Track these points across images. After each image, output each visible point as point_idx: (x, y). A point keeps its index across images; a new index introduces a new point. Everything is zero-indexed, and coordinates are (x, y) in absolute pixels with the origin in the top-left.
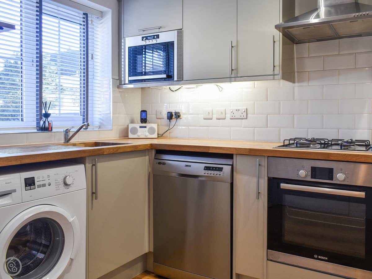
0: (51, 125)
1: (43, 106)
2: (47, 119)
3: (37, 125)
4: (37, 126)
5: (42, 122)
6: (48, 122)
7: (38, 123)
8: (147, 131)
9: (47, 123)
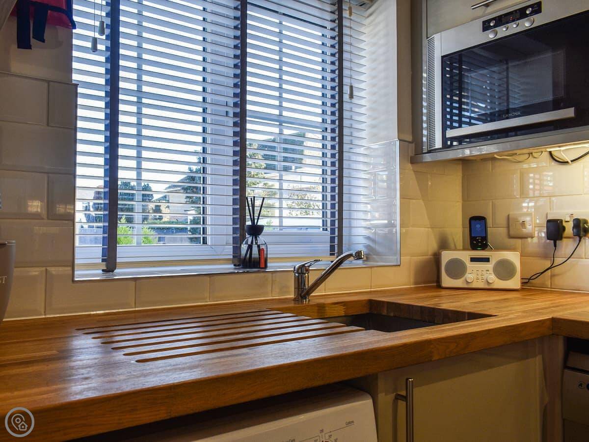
0: (265, 252)
1: (247, 208)
2: (256, 239)
3: (233, 253)
4: (233, 257)
5: (244, 247)
6: (259, 246)
7: (237, 249)
8: (491, 271)
9: (255, 249)
